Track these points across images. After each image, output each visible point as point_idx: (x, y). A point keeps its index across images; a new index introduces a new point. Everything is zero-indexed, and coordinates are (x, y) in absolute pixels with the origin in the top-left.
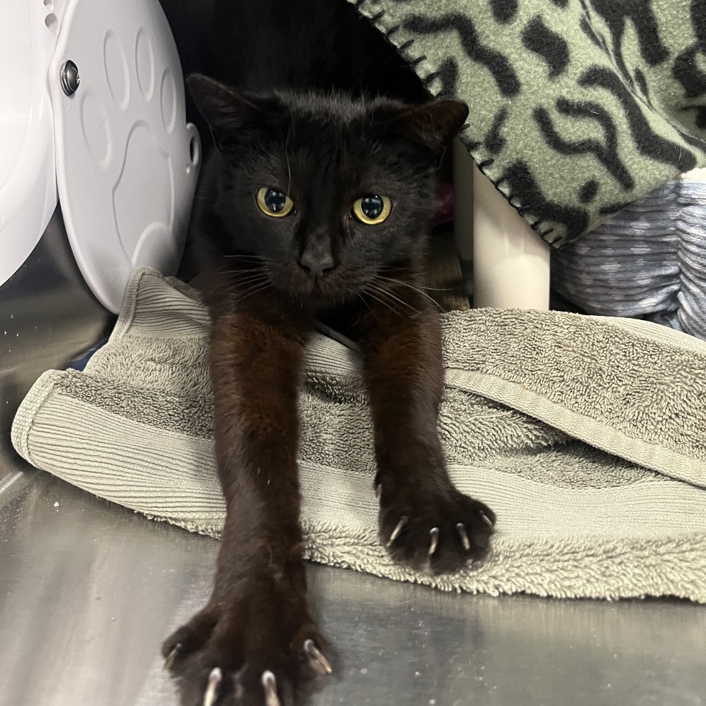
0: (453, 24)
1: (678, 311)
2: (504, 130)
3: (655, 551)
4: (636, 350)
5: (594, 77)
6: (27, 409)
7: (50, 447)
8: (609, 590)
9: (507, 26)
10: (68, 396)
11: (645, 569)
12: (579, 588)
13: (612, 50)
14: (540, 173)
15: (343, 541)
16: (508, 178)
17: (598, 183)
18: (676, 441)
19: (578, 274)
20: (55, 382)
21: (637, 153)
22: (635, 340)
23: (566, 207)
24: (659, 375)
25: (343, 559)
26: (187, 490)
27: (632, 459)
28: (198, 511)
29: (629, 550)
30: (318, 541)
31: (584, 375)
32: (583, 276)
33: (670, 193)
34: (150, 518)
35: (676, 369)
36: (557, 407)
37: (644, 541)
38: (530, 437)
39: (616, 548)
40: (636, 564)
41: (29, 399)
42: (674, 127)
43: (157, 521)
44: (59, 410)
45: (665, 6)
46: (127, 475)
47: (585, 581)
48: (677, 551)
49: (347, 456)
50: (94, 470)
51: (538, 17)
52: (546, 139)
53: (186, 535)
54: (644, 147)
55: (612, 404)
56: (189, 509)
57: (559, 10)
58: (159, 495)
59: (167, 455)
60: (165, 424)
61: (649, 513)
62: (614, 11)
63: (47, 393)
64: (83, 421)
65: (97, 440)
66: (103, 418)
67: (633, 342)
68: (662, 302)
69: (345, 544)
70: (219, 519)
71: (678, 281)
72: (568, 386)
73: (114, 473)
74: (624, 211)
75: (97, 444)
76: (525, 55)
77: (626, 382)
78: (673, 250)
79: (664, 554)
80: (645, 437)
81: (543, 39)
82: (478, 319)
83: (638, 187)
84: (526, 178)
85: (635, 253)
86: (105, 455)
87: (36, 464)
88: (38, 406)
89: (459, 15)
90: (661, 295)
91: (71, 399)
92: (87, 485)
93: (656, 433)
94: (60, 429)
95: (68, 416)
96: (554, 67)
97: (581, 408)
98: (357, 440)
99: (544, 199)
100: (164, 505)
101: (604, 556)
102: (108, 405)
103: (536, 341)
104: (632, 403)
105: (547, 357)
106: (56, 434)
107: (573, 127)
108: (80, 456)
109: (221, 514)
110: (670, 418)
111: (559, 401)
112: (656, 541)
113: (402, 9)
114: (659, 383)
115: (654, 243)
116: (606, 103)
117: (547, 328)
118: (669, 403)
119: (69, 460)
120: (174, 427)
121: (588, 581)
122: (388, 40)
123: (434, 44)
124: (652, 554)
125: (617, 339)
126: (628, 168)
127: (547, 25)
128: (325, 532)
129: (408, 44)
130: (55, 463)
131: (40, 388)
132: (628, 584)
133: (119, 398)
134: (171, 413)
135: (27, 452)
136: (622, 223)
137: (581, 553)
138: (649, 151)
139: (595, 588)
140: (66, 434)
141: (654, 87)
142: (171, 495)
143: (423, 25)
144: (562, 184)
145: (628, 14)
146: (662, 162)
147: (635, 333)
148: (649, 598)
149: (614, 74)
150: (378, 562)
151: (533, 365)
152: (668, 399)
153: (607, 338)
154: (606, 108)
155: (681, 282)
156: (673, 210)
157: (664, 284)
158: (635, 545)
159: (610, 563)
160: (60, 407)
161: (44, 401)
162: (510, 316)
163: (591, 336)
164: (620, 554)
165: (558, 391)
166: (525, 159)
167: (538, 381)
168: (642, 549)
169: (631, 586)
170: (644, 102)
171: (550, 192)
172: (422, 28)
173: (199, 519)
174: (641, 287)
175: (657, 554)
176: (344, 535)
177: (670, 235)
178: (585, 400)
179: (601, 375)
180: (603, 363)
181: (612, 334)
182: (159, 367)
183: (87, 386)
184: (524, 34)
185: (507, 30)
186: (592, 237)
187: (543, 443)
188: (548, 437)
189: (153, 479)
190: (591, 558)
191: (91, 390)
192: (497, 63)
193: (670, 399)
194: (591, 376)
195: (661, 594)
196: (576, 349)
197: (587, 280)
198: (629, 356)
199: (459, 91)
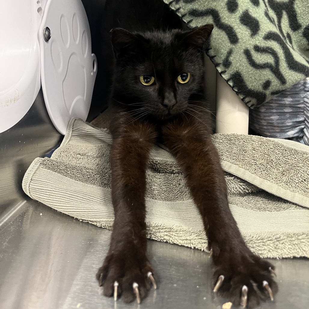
0: (210, 13)
1: (304, 137)
2: (231, 59)
3: (297, 238)
4: (287, 152)
5: (270, 36)
6: (29, 174)
7: (39, 190)
8: (278, 255)
9: (233, 14)
10: (46, 168)
11: (293, 246)
12: (265, 254)
13: (277, 25)
14: (246, 77)
15: (164, 230)
16: (232, 79)
17: (271, 81)
18: (304, 191)
19: (260, 120)
20: (41, 163)
21: (288, 69)
22: (286, 148)
23: (257, 91)
24: (297, 163)
25: (164, 238)
26: (97, 209)
27: (286, 198)
28: (102, 218)
29: (286, 238)
30: (154, 230)
31: (265, 162)
32: (263, 121)
33: (302, 86)
34: (81, 221)
35: (305, 161)
36: (253, 175)
37: (293, 234)
38: (241, 188)
39: (281, 237)
40: (289, 243)
41: (30, 169)
42: (304, 58)
43: (84, 222)
44: (42, 175)
45: (300, 6)
46: (71, 202)
47: (268, 251)
48: (306, 238)
49: (163, 195)
50: (58, 200)
51: (247, 10)
52: (249, 62)
53: (96, 228)
54: (291, 66)
55: (276, 175)
56: (98, 217)
57: (256, 7)
58: (85, 211)
59: (88, 194)
60: (86, 181)
61: (293, 222)
62: (278, 8)
63: (37, 167)
64: (52, 179)
65: (58, 187)
66: (61, 178)
67: (286, 149)
68: (297, 133)
69: (165, 232)
70: (111, 221)
71: (304, 124)
72: (258, 166)
73: (66, 201)
74: (281, 93)
75: (58, 189)
76: (241, 27)
77: (283, 166)
78: (302, 110)
79: (301, 239)
80: (291, 189)
81: (248, 20)
82: (219, 137)
83: (288, 83)
84: (240, 79)
85: (286, 111)
86: (62, 194)
87: (32, 197)
88: (34, 172)
89: (213, 9)
90: (297, 130)
91: (47, 170)
92: (54, 206)
93: (296, 188)
94: (43, 182)
95: (46, 177)
96: (253, 32)
97: (264, 176)
98: (168, 188)
99: (247, 88)
100: (87, 215)
101: (276, 240)
102: (63, 173)
103: (244, 147)
104: (285, 175)
105: (249, 154)
106: (41, 185)
107: (261, 57)
108: (52, 194)
109: (112, 219)
110: (302, 181)
111: (254, 173)
112: (297, 234)
113: (188, 6)
114: (297, 167)
115: (294, 107)
116: (275, 47)
117: (249, 142)
118: (301, 175)
119: (47, 196)
120: (90, 183)
121: (269, 251)
122: (182, 19)
123: (202, 21)
124: (296, 239)
125: (279, 148)
126: (284, 75)
127: (250, 14)
128: (156, 227)
129: (190, 22)
130: (41, 197)
131: (34, 165)
132: (286, 252)
133: (67, 170)
134: (89, 177)
135: (29, 192)
136: (280, 99)
137: (265, 239)
138: (293, 68)
139: (272, 254)
140: (45, 185)
141: (295, 40)
142: (90, 211)
143: (197, 13)
144: (255, 82)
145: (284, 9)
146: (299, 73)
147: (287, 145)
148: (295, 258)
149: (279, 35)
150: (179, 238)
151: (243, 157)
152: (301, 173)
153: (274, 147)
154: (275, 49)
155: (305, 124)
156: (303, 93)
157: (298, 125)
158: (289, 236)
159: (278, 243)
160: (42, 173)
161: (36, 171)
162: (233, 137)
163: (268, 146)
164: (282, 240)
165: (254, 169)
166: (240, 71)
167: (246, 164)
168: (292, 237)
169: (287, 253)
170: (291, 47)
171: (250, 85)
172: (197, 14)
173: (102, 221)
174: (287, 126)
175: (298, 239)
176: (164, 228)
177: (301, 104)
178: (265, 173)
179: (272, 163)
180: (273, 157)
181: (276, 146)
182: (82, 157)
183: (54, 165)
184: (241, 17)
185: (233, 15)
186: (267, 104)
187: (247, 191)
188: (248, 189)
189: (82, 204)
190: (270, 241)
191: (55, 167)
192: (229, 30)
193: (302, 173)
194: (268, 163)
195: (300, 256)
196: (261, 151)
197: (264, 123)
198: (284, 155)
199: (212, 41)
